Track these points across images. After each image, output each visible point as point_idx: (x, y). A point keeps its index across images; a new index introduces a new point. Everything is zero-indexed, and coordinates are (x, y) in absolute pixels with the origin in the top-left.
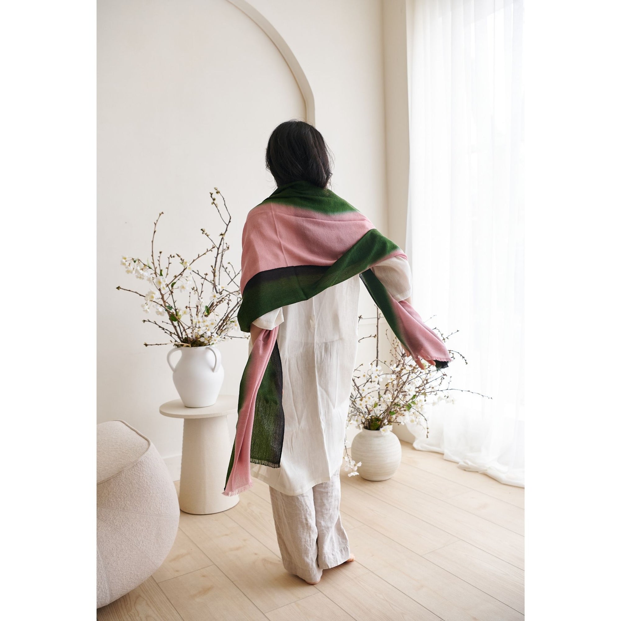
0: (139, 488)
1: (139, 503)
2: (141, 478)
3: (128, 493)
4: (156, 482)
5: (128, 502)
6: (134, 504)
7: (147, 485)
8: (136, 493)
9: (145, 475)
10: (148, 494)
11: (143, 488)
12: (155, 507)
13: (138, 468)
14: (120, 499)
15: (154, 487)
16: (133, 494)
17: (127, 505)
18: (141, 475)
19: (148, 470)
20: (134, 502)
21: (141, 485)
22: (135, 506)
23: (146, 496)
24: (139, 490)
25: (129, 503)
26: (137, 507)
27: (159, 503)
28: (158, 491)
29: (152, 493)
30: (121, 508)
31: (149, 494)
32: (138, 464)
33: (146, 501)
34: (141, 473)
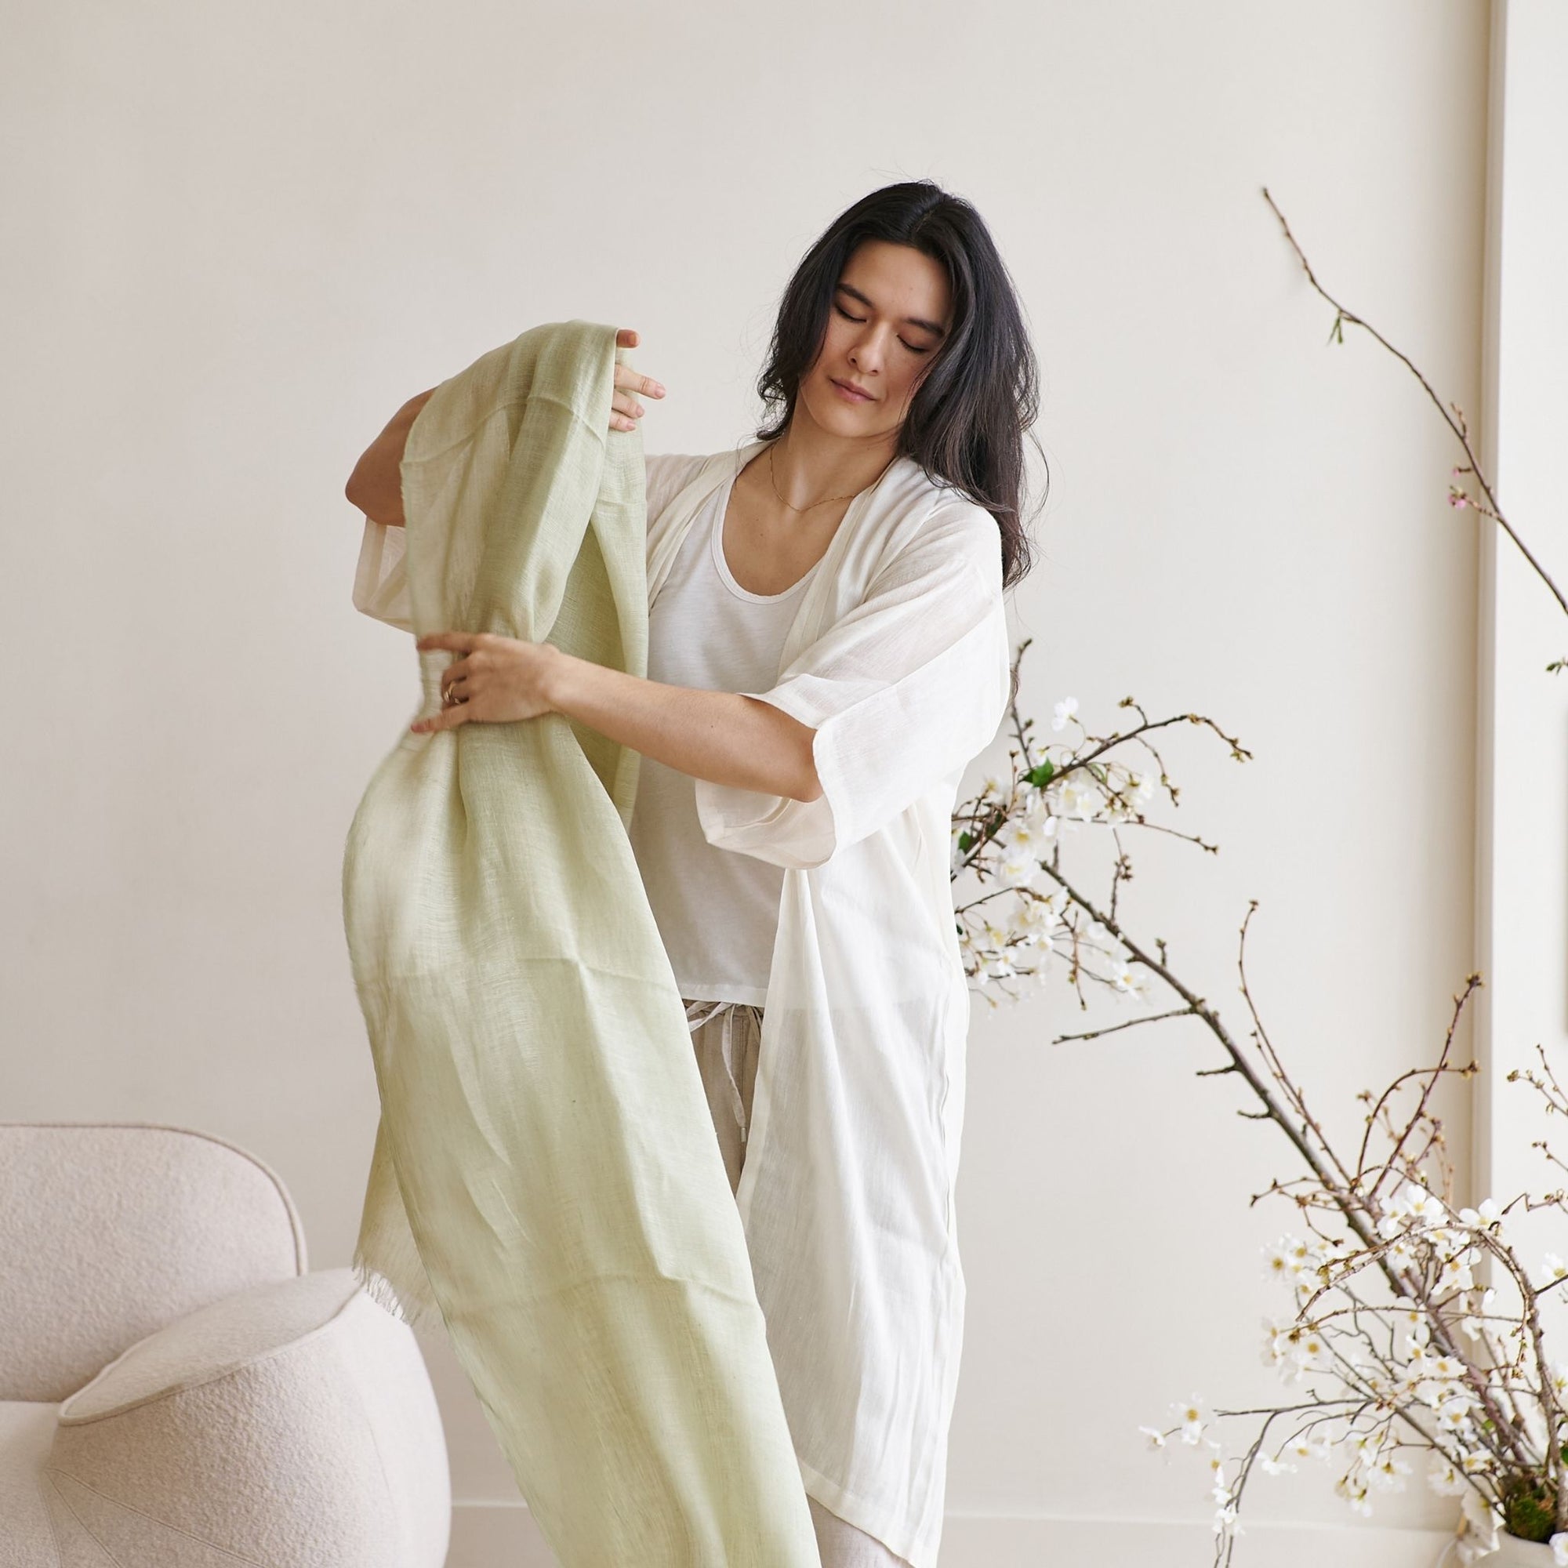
0: (225, 1460)
1: (219, 1510)
2: (240, 1425)
3: (188, 1466)
4: (296, 1457)
5: (184, 1498)
6: (202, 1509)
7: (258, 1455)
8: (213, 1475)
9: (257, 1421)
10: (257, 1489)
11: (240, 1465)
12: (278, 1540)
13: (235, 1391)
14: (159, 1482)
15: (284, 1472)
16: (202, 1473)
17: (179, 1507)
18: (242, 1417)
19: (271, 1407)
20: (202, 1503)
21: (236, 1451)
22: (205, 1518)
23: (247, 1492)
24: (224, 1468)
25: (188, 1503)
26: (211, 1524)
27: (297, 1532)
28: (298, 1491)
29: (272, 1488)
30: (159, 1514)
31: (262, 1488)
32: (237, 1377)
33: (243, 1511)
34: (243, 1410)
